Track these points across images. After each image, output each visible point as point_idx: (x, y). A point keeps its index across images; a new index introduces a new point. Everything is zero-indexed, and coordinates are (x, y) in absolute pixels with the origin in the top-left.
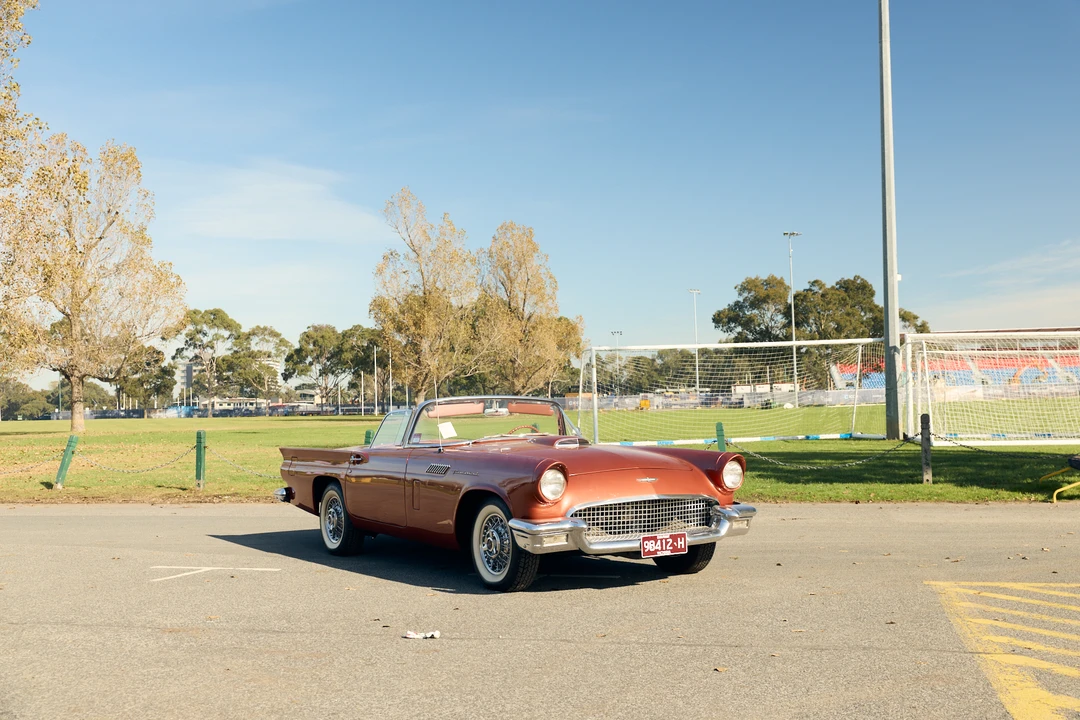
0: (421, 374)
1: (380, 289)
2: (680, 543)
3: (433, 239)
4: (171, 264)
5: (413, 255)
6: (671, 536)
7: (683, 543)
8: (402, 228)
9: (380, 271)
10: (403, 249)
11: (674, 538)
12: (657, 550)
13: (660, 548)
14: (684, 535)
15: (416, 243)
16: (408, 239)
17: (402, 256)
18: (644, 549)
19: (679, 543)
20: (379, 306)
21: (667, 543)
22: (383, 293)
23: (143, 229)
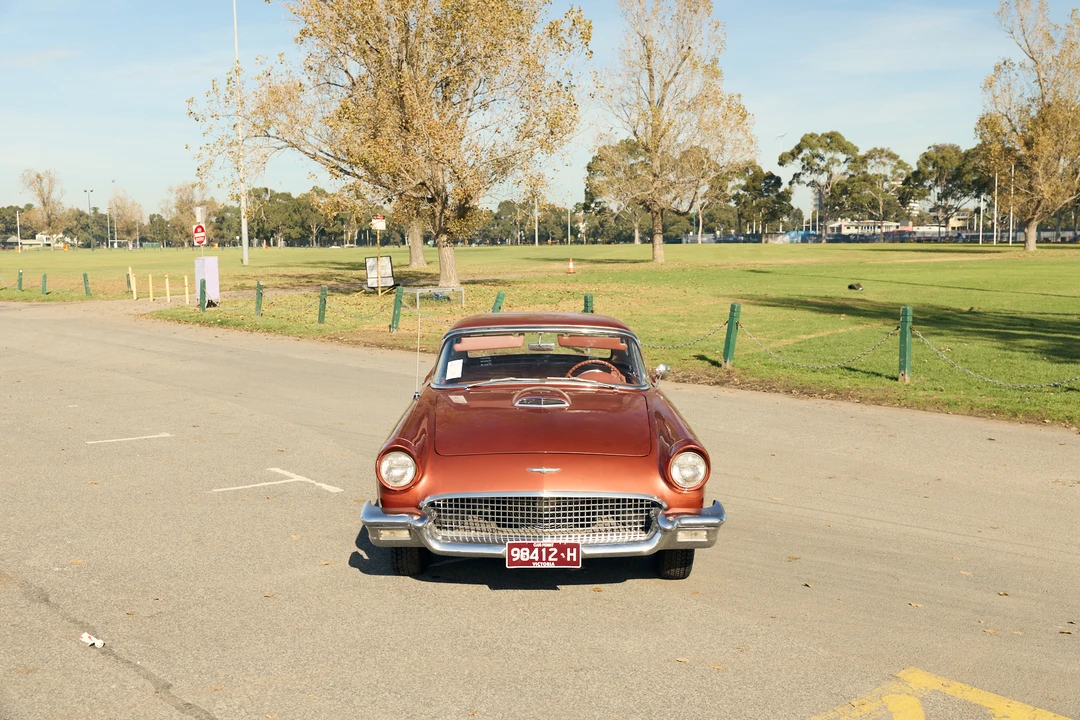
0: (1032, 201)
1: (989, 105)
2: (571, 555)
3: (1058, 40)
4: (739, 96)
5: (1030, 63)
6: (556, 545)
7: (574, 554)
8: (1018, 32)
9: (990, 84)
10: (1019, 56)
11: (562, 548)
12: (531, 562)
13: (537, 558)
14: (577, 546)
15: (1035, 48)
16: (1024, 45)
17: (1018, 66)
18: (511, 557)
19: (569, 554)
20: (987, 124)
21: (548, 553)
22: (991, 109)
23: (715, 61)
